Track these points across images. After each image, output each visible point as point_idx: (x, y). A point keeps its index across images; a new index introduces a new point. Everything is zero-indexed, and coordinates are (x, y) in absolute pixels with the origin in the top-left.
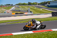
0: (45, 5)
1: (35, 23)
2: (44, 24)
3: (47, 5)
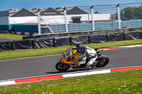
1: (83, 53)
2: (105, 56)
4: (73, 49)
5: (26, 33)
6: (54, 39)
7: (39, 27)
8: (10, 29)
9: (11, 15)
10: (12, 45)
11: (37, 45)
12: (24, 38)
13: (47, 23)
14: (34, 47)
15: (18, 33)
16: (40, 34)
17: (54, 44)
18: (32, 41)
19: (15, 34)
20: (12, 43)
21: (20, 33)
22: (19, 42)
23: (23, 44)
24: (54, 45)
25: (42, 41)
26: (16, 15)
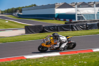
0: (14, 15)
2: (73, 41)
3: (17, 13)
4: (50, 36)
5: (67, 20)
6: (86, 24)
7: (77, 16)
8: (56, 16)
9: (56, 7)
10: (57, 28)
11: (75, 28)
12: (66, 23)
13: (82, 13)
14: (73, 30)
15: (61, 20)
16: (77, 20)
17: (87, 27)
18: (72, 25)
19: (60, 20)
20: (57, 27)
21: (62, 20)
22: (62, 26)
23: (65, 28)
24: (87, 29)
25: (78, 26)
26: (60, 7)
